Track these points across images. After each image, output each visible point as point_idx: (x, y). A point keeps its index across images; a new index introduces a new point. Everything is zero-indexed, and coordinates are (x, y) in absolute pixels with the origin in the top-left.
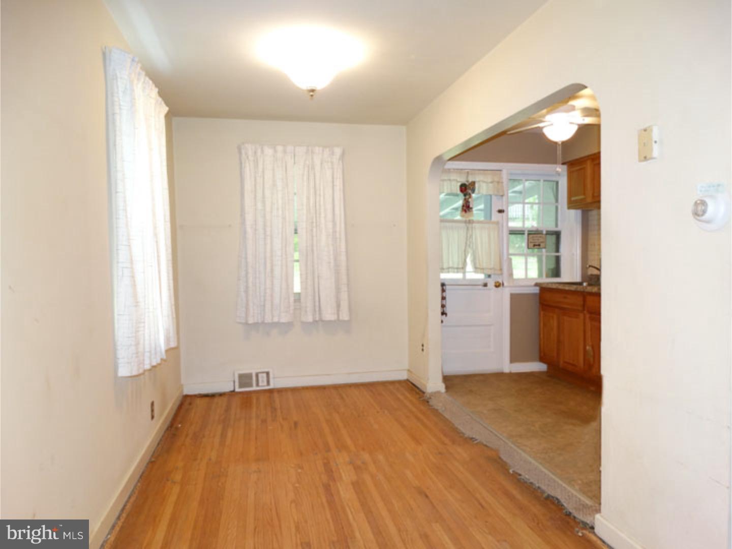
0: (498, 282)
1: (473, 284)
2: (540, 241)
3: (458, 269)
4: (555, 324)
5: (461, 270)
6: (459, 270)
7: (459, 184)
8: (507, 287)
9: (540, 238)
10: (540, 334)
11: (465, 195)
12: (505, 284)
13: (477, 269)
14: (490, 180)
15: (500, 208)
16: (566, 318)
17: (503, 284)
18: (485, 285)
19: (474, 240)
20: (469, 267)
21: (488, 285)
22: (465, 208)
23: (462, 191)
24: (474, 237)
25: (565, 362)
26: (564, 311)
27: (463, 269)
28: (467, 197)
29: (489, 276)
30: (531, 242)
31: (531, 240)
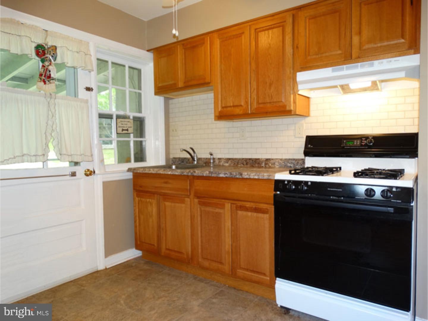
0: (88, 170)
1: (57, 175)
2: (128, 126)
3: (35, 158)
4: (155, 210)
5: (41, 157)
6: (38, 158)
7: (34, 45)
8: (98, 174)
9: (128, 123)
10: (135, 222)
11: (43, 61)
12: (96, 172)
13: (61, 156)
14: (75, 49)
15: (88, 86)
16: (167, 204)
17: (94, 172)
18: (73, 174)
19: (57, 121)
20: (52, 154)
21: (77, 174)
22: (43, 77)
23: (38, 54)
24: (57, 116)
25: (167, 249)
26: (166, 197)
27: (44, 157)
28: (47, 63)
29: (76, 164)
30: (119, 127)
31: (119, 125)
